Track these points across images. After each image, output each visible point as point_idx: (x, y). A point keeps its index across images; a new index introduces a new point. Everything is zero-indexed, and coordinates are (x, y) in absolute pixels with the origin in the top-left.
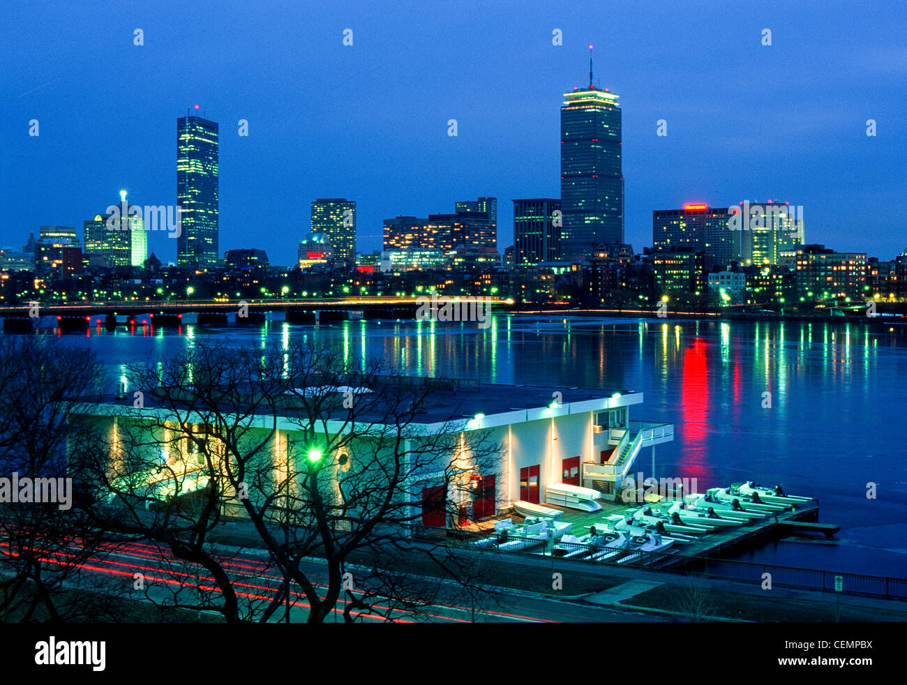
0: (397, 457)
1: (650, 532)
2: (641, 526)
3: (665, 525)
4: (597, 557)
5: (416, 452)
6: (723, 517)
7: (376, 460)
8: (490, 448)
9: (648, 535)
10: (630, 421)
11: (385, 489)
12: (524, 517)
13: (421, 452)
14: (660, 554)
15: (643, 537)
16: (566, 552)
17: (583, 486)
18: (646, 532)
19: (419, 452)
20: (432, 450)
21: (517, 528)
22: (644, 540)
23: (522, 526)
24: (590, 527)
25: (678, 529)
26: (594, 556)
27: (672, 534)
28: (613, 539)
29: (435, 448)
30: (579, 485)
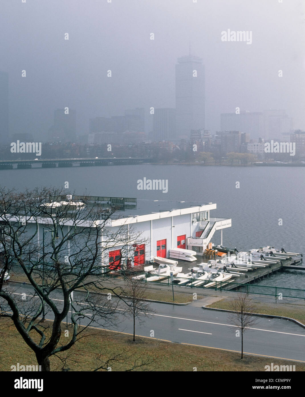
0: (97, 245)
1: (220, 271)
2: (216, 268)
3: (227, 268)
4: (194, 284)
5: (106, 242)
6: (255, 263)
7: (87, 246)
8: (142, 240)
9: (219, 273)
10: (210, 217)
11: (91, 260)
12: (159, 264)
13: (108, 242)
14: (225, 282)
15: (217, 274)
16: (179, 281)
17: (187, 249)
18: (218, 271)
19: (107, 242)
20: (114, 241)
21: (155, 270)
22: (217, 275)
23: (158, 269)
24: (191, 269)
25: (233, 269)
26: (193, 283)
27: (231, 272)
28: (202, 275)
29: (115, 240)
30: (185, 249)
